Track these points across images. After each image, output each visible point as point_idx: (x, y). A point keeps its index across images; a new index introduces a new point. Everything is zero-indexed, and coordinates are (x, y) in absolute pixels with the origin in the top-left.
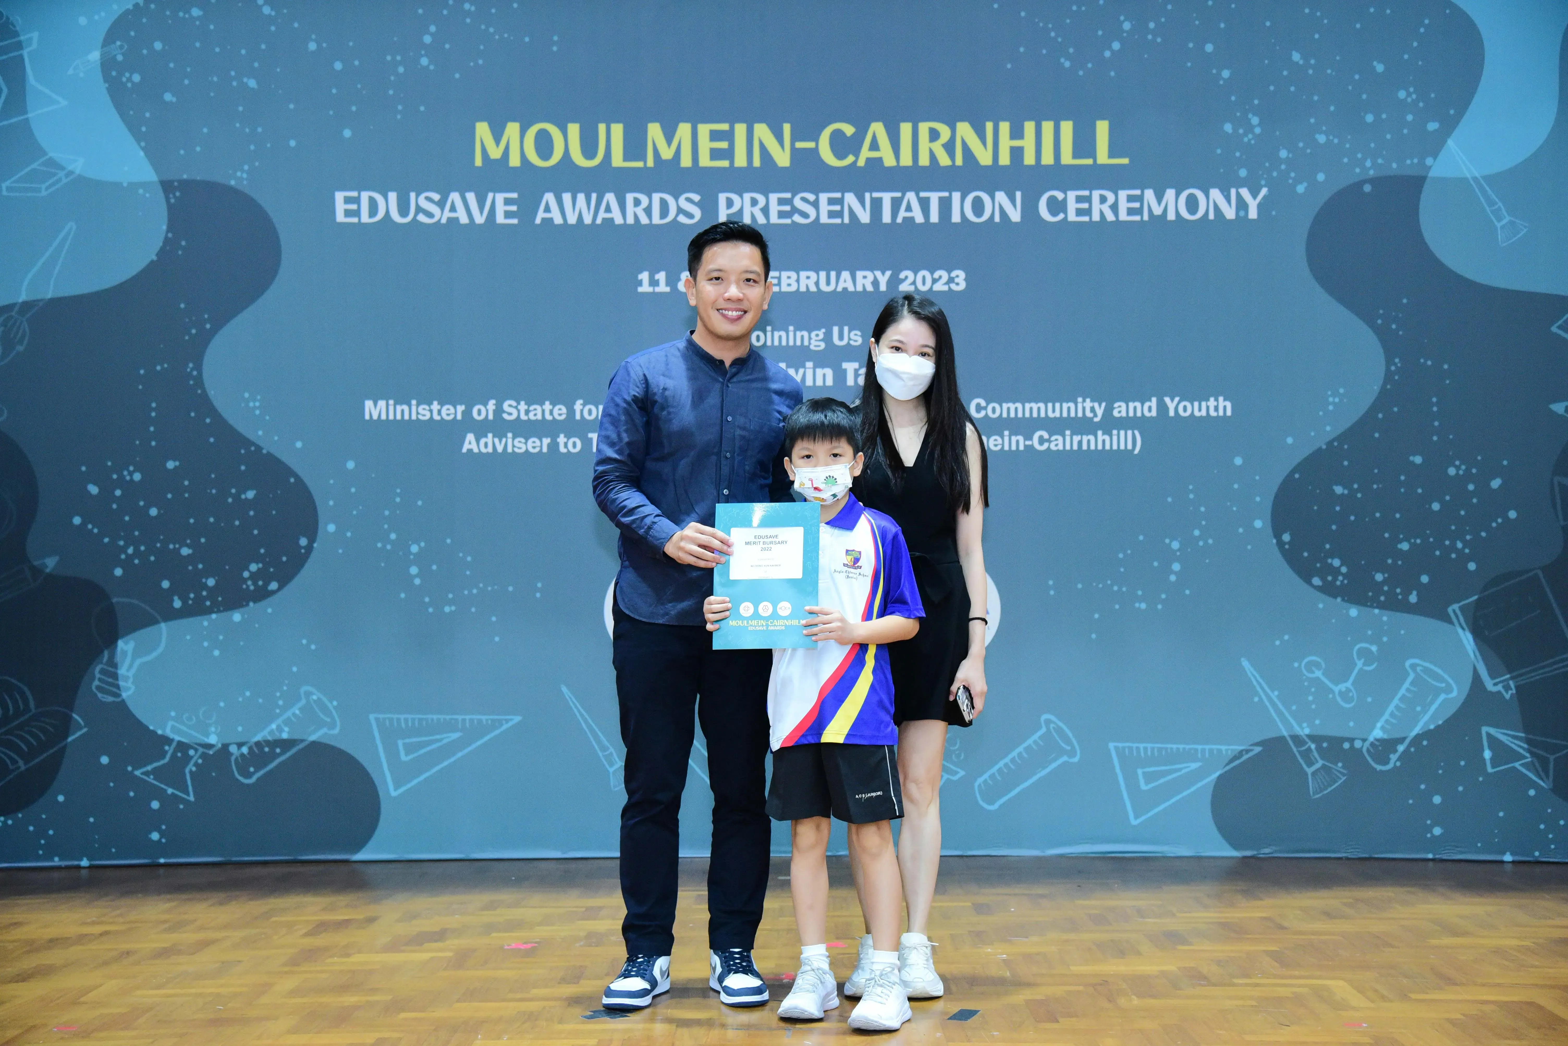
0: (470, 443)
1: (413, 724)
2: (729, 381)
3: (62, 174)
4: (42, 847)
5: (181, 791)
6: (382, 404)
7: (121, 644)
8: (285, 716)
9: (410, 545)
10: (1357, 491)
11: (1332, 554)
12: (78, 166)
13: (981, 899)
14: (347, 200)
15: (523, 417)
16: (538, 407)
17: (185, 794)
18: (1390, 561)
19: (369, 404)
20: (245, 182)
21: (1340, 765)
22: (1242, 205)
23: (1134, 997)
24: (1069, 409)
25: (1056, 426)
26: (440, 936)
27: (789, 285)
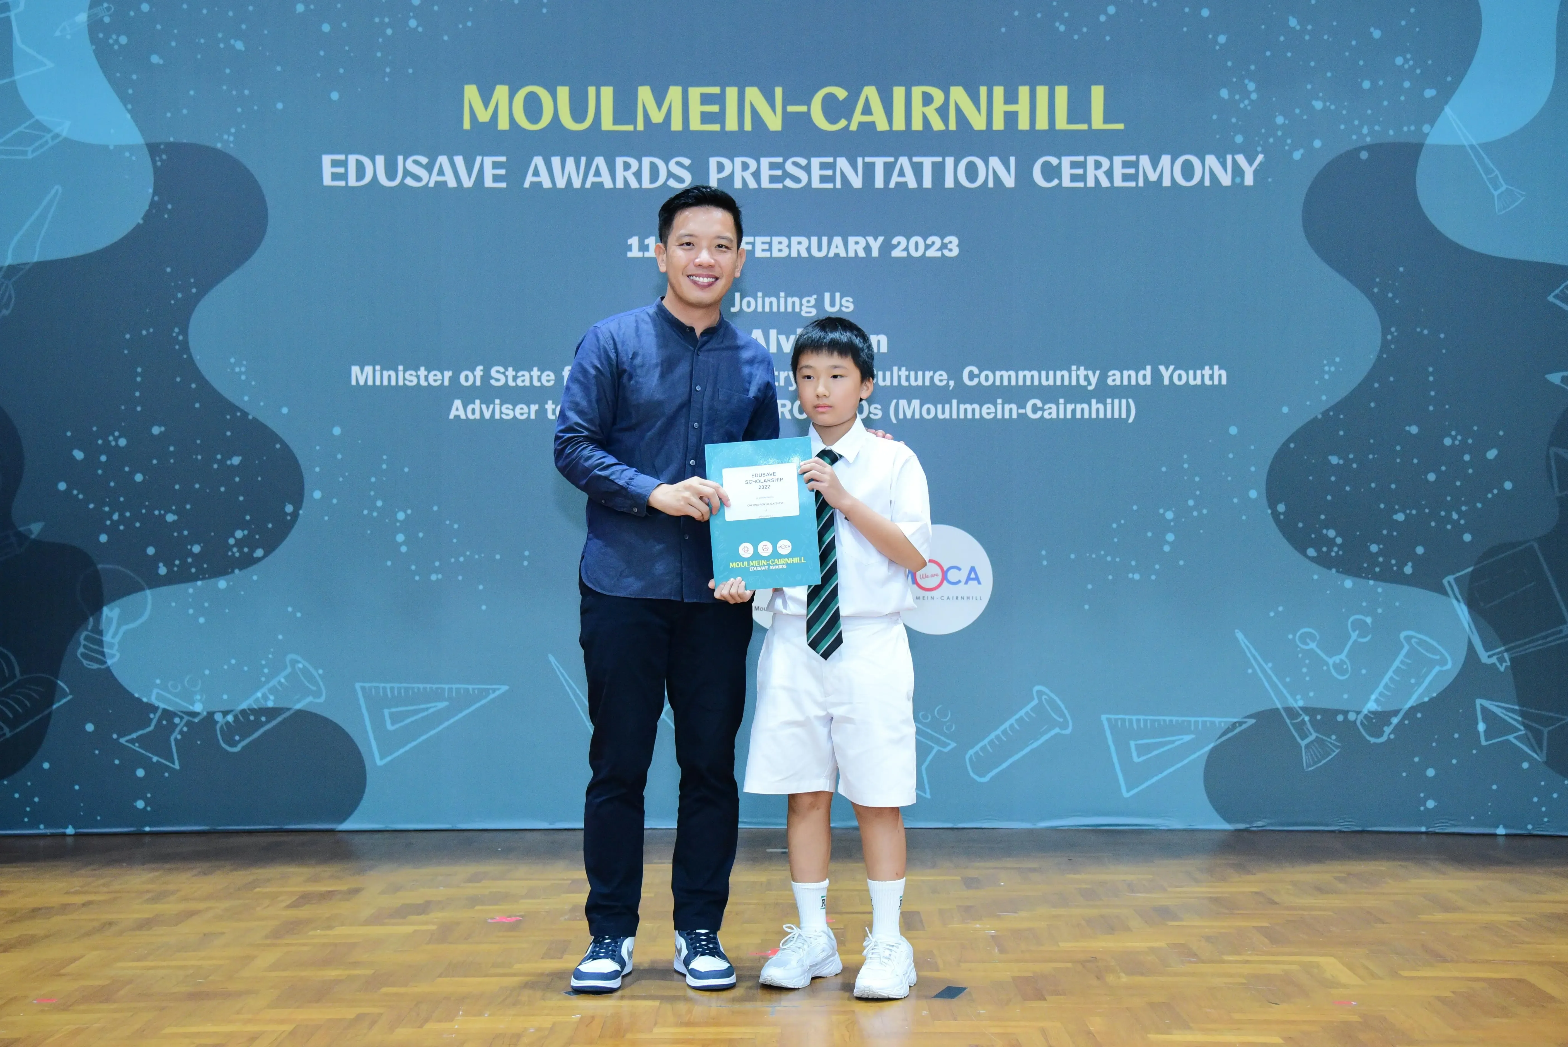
0: (457, 409)
1: (399, 692)
2: (699, 349)
3: (48, 137)
4: (27, 814)
5: (166, 759)
6: (368, 369)
7: (105, 610)
8: (271, 684)
9: (397, 512)
10: (1352, 461)
11: (1327, 525)
12: (65, 129)
13: (972, 873)
14: (335, 163)
15: (511, 383)
16: (526, 374)
17: (169, 761)
18: (1385, 532)
19: (355, 369)
20: (232, 145)
21: (1334, 737)
22: (1238, 172)
23: (1123, 975)
24: (1063, 376)
25: (1049, 394)
26: (423, 908)
27: (780, 250)
